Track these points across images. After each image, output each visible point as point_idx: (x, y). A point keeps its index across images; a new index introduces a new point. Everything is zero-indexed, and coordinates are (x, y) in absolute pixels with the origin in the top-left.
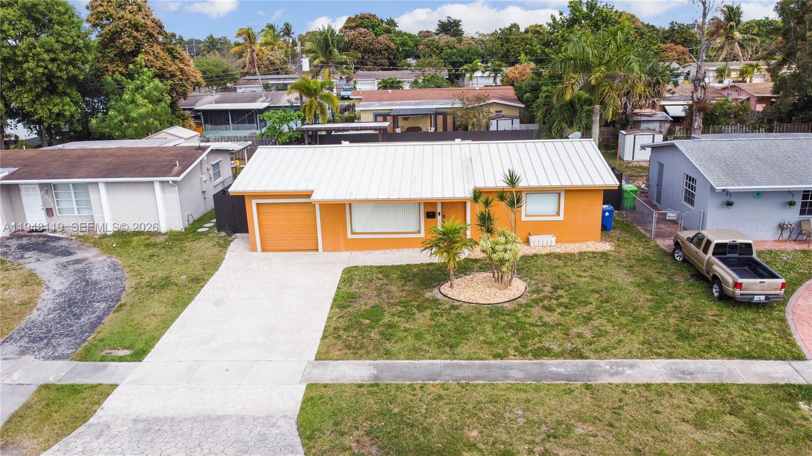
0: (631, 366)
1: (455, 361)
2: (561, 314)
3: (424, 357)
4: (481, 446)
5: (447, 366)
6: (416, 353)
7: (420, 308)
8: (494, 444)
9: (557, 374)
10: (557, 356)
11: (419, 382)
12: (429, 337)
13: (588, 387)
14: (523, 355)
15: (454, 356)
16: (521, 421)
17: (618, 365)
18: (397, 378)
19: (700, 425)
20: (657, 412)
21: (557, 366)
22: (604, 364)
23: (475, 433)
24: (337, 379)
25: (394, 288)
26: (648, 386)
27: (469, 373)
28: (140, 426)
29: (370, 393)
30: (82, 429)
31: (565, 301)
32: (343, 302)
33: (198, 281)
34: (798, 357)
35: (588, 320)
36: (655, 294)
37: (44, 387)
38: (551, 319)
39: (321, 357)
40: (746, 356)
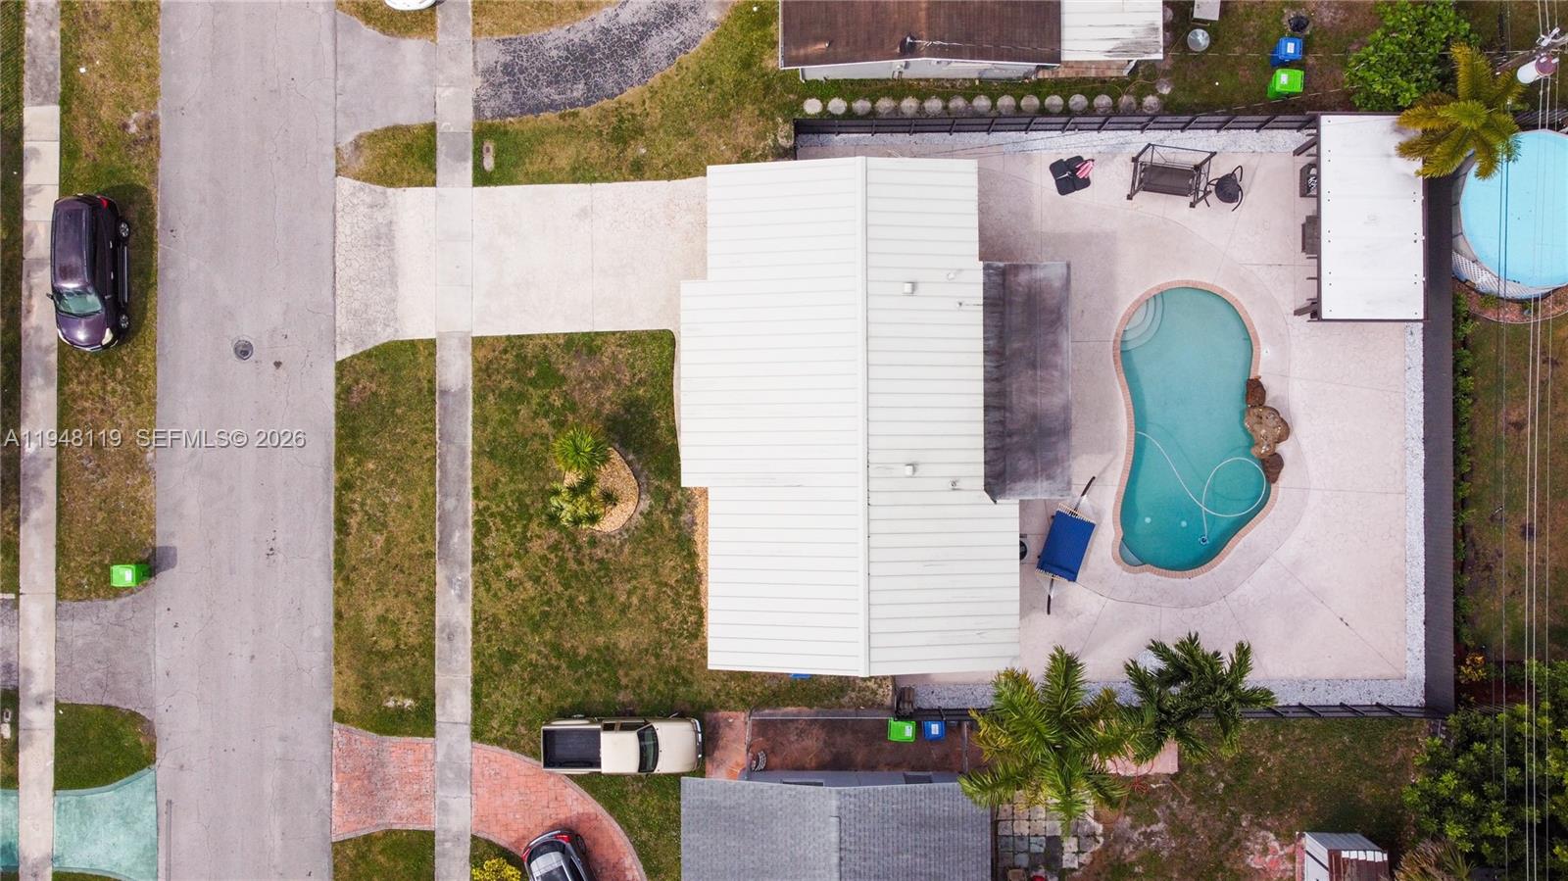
0: (461, 597)
1: (470, 455)
3: (475, 428)
4: (359, 469)
5: (463, 449)
6: (480, 421)
8: (362, 479)
9: (451, 536)
10: (477, 541)
11: (438, 427)
12: (504, 433)
13: (430, 555)
14: (478, 512)
15: (477, 454)
16: (387, 500)
17: (463, 587)
18: (444, 408)
19: (382, 619)
20: (396, 596)
21: (463, 539)
22: (467, 574)
23: (371, 466)
24: (442, 361)
28: (383, 230)
29: (420, 390)
30: (379, 188)
31: (573, 565)
32: (585, 345)
33: (638, 171)
34: (477, 735)
35: (537, 580)
36: (588, 658)
37: (432, 128)
38: (537, 547)
39: (479, 342)
40: (477, 697)
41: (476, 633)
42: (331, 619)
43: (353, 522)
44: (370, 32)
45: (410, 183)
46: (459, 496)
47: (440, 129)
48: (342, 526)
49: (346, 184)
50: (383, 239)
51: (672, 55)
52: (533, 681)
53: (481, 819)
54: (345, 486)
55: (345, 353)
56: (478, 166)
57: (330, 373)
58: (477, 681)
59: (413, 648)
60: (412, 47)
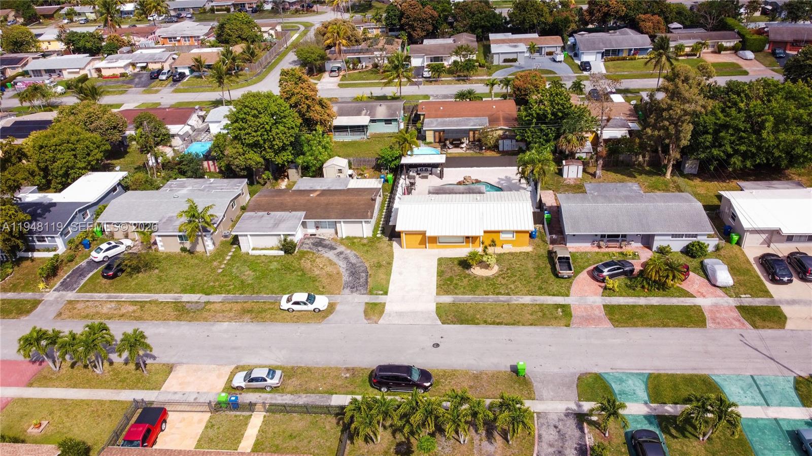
0: (522, 298)
1: (475, 296)
2: (507, 280)
3: (466, 295)
5: (472, 298)
6: (464, 293)
7: (465, 277)
9: (501, 300)
10: (503, 295)
11: (465, 302)
12: (467, 288)
13: (508, 304)
14: (493, 294)
15: (474, 294)
17: (518, 297)
18: (459, 301)
19: (532, 314)
21: (502, 297)
22: (514, 297)
24: (443, 301)
25: (456, 269)
26: (523, 304)
27: (478, 300)
29: (453, 306)
30: (384, 314)
31: (509, 275)
32: (440, 274)
33: (390, 264)
34: (567, 295)
35: (514, 282)
36: (538, 272)
37: (366, 303)
38: (504, 282)
39: (437, 294)
40: (554, 295)
41: (533, 295)
42: (533, 327)
43: (498, 321)
44: (331, 317)
45: (384, 308)
46: (489, 298)
47: (367, 301)
48: (498, 324)
49: (381, 321)
50: (400, 314)
51: (358, 258)
52: (547, 283)
53: (596, 294)
54: (486, 322)
55: (440, 323)
56: (382, 294)
57: (446, 326)
58: (549, 295)
59: (540, 308)
60: (338, 308)
